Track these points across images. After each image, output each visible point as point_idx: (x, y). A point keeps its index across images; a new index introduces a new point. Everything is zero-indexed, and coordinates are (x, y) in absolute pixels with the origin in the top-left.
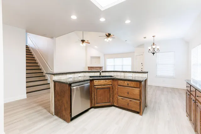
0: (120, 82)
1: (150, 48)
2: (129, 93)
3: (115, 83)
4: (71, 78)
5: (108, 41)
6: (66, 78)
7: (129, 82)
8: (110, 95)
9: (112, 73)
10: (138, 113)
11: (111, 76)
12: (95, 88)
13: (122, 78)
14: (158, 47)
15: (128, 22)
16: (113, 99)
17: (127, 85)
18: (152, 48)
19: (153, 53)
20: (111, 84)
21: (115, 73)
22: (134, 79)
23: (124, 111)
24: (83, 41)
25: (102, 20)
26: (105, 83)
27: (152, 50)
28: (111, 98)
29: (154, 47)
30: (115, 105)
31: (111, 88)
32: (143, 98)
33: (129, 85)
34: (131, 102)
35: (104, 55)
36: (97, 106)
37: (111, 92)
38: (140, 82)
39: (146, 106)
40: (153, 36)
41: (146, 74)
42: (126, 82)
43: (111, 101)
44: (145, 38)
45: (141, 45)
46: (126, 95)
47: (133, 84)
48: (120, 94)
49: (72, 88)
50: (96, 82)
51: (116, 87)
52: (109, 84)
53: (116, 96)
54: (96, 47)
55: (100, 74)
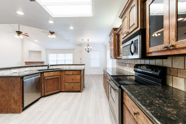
0: (67, 73)
1: (86, 48)
2: (74, 80)
3: (63, 73)
4: (16, 73)
5: (51, 37)
6: (10, 73)
7: (73, 72)
8: (58, 84)
9: (59, 66)
10: (79, 92)
11: (58, 69)
12: (45, 79)
13: (68, 69)
14: (91, 48)
15: (72, 28)
16: (61, 86)
17: (72, 74)
18: (87, 48)
19: (88, 52)
20: (59, 74)
21: (62, 66)
22: (76, 69)
23: (70, 93)
24: (19, 33)
25: (51, 22)
26: (54, 75)
27: (87, 49)
28: (59, 86)
29: (88, 47)
30: (63, 90)
31: (59, 77)
32: (82, 81)
33: (73, 74)
34: (75, 85)
35: (46, 50)
36: (47, 94)
37: (59, 81)
38: (80, 71)
39: (84, 87)
40: (88, 40)
41: (84, 66)
42: (71, 72)
43: (59, 88)
44: (83, 40)
45: (80, 45)
46: (71, 81)
47: (76, 73)
48: (66, 81)
49: (24, 80)
50: (46, 75)
51: (64, 77)
52: (58, 74)
53: (63, 83)
54: (36, 41)
55: (48, 68)
